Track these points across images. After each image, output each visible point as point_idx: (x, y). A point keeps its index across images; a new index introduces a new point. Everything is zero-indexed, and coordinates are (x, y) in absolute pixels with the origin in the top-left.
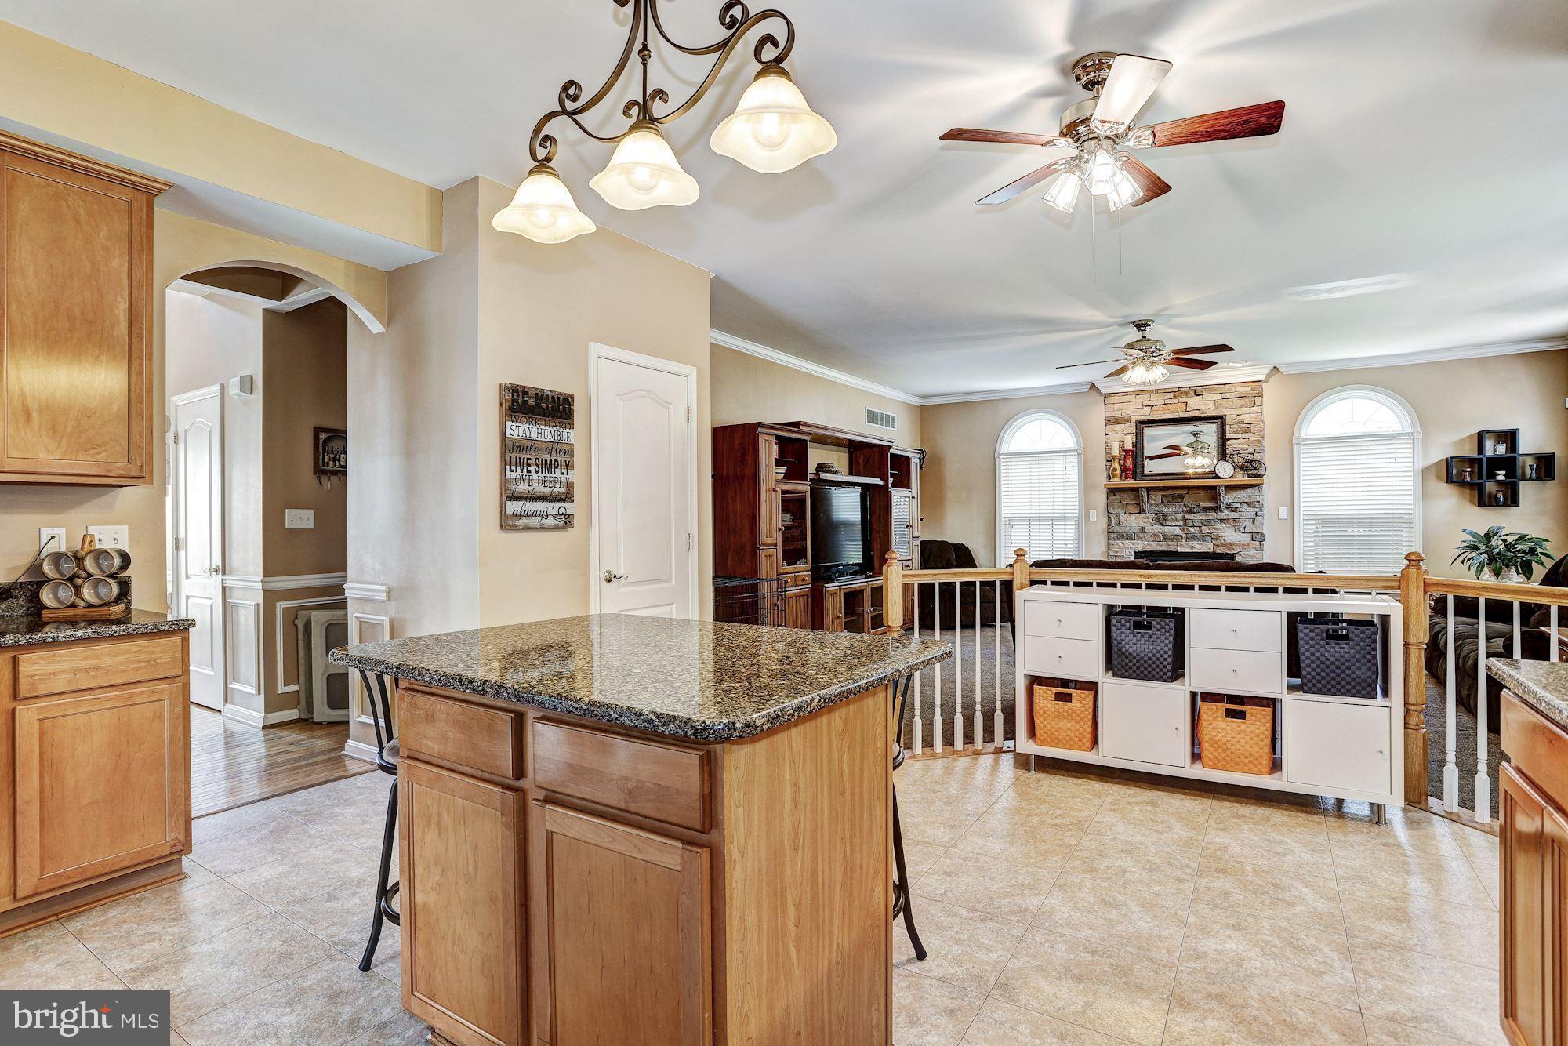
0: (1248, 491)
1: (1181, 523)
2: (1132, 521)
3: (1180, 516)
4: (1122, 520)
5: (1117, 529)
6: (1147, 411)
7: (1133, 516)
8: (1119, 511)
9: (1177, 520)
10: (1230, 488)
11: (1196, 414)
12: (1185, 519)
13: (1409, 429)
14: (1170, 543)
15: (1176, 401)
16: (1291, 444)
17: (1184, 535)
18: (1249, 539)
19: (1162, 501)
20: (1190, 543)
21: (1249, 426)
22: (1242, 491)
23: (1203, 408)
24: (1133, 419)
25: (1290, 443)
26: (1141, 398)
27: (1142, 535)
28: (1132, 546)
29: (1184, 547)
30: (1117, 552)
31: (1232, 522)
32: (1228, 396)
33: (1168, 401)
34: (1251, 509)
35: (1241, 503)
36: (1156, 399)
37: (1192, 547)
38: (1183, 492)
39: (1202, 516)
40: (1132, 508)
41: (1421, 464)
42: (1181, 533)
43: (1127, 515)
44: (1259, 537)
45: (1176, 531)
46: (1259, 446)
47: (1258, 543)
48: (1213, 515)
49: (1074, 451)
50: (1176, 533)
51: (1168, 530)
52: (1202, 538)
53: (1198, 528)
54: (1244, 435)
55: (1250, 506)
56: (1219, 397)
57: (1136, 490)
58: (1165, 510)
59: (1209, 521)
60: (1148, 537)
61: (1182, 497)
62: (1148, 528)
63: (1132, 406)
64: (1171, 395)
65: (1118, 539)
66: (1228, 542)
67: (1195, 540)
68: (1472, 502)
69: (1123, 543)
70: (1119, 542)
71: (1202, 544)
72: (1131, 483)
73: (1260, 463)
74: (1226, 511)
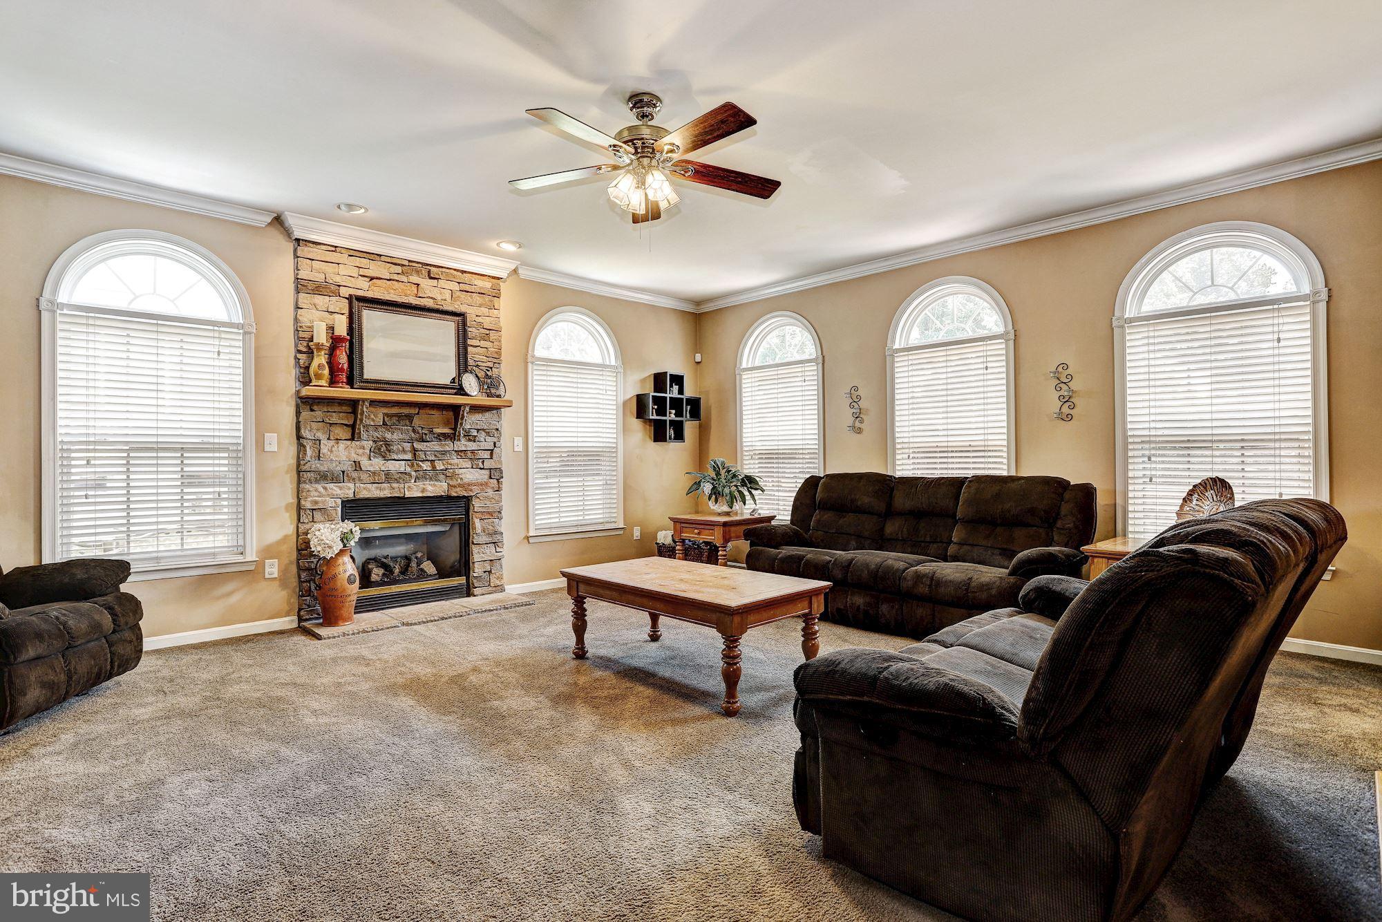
0: (487, 415)
1: (409, 456)
2: (340, 453)
3: (408, 446)
4: (324, 450)
5: (315, 465)
6: (364, 283)
7: (342, 445)
8: (320, 435)
9: (404, 451)
10: (476, 409)
11: (429, 303)
12: (414, 451)
13: (614, 362)
14: (395, 485)
15: (404, 278)
16: (526, 363)
17: (413, 473)
18: (487, 477)
19: (384, 424)
20: (420, 484)
21: (488, 332)
22: (480, 415)
23: (439, 297)
24: (345, 292)
25: (525, 359)
26: (358, 261)
27: (355, 475)
28: (339, 492)
29: (414, 490)
30: (316, 502)
31: (469, 454)
32: (467, 288)
33: (396, 277)
34: (489, 439)
35: (478, 430)
36: (375, 269)
37: (423, 490)
38: (414, 411)
39: (435, 446)
40: (344, 433)
42: (408, 469)
43: (332, 443)
44: (497, 475)
45: (401, 466)
46: (497, 359)
47: (495, 481)
48: (449, 446)
49: (237, 326)
50: (402, 469)
51: (393, 466)
52: (434, 475)
53: (429, 463)
54: (483, 343)
55: (488, 434)
56: (455, 287)
57: (354, 404)
58: (388, 436)
59: (444, 453)
60: (364, 476)
61: (410, 418)
62: (365, 463)
63: (343, 270)
64: (399, 269)
65: (317, 481)
66: (466, 481)
67: (426, 479)
68: (650, 438)
69: (325, 488)
70: (319, 487)
71: (435, 485)
72: (344, 392)
73: (499, 380)
74: (463, 441)
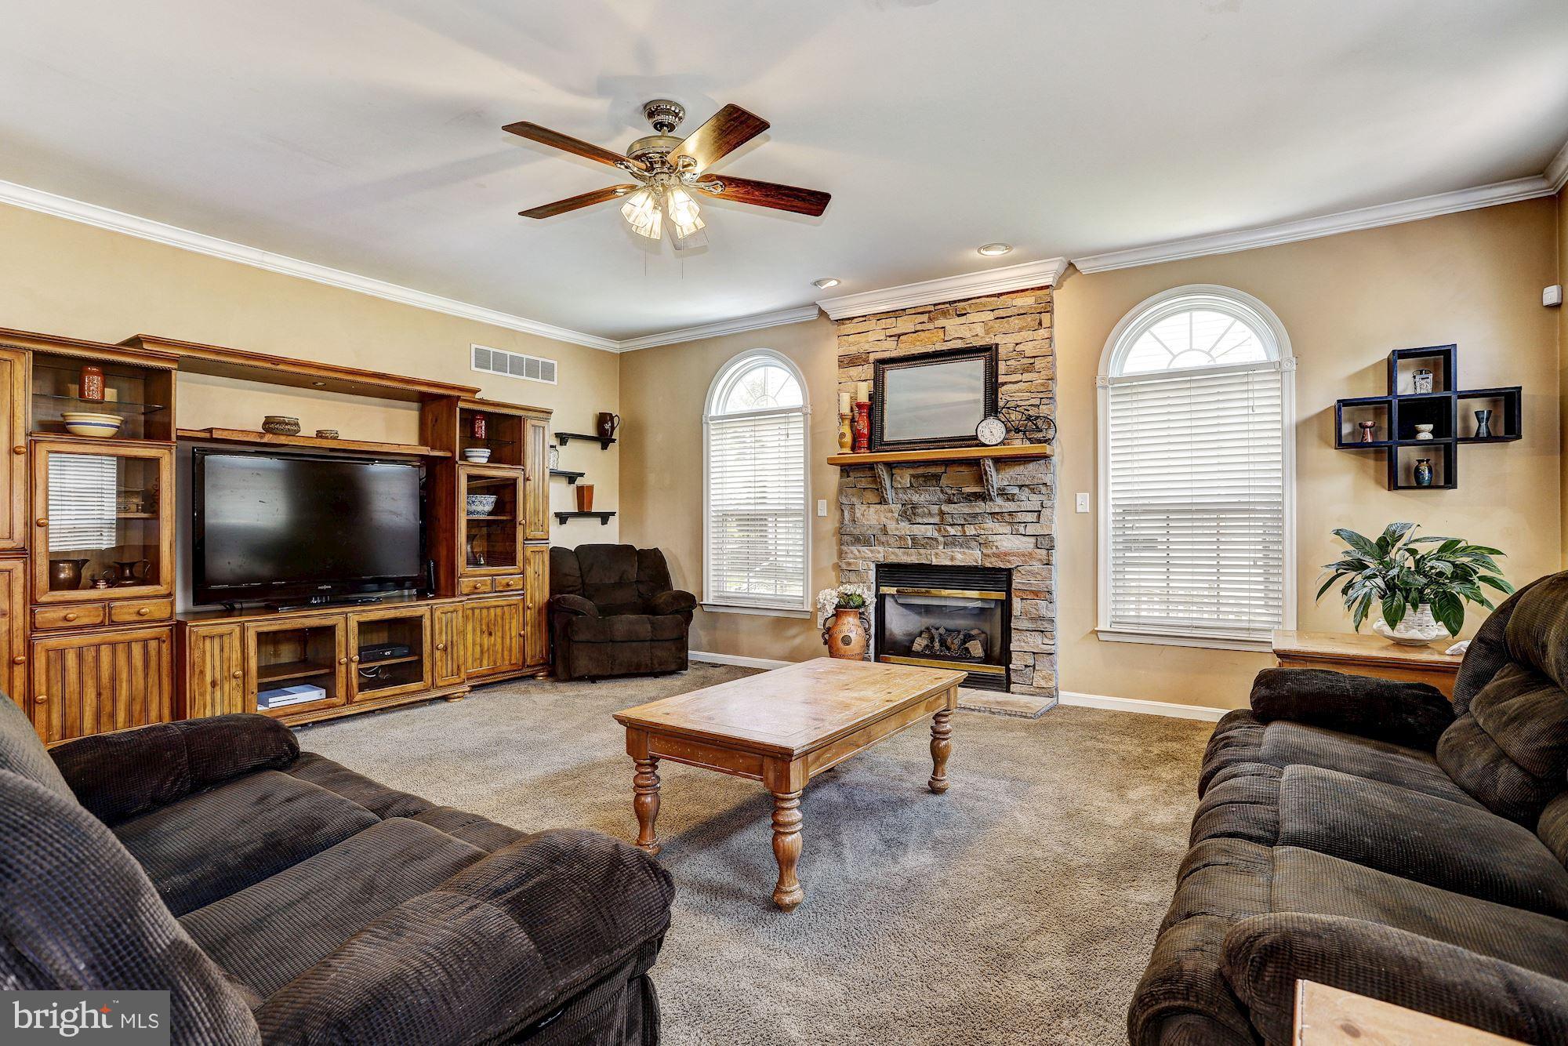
0: (1031, 466)
1: (936, 520)
2: (871, 516)
3: (935, 509)
4: (858, 515)
5: (850, 529)
6: (891, 344)
7: (873, 509)
8: (854, 500)
9: (930, 514)
10: (1000, 462)
11: (958, 344)
12: (942, 513)
13: (1275, 358)
14: (922, 551)
15: (930, 326)
16: (1094, 389)
17: (941, 539)
18: (1032, 546)
19: (912, 486)
20: (948, 551)
21: (1032, 361)
22: (1022, 467)
23: (968, 334)
24: (872, 357)
25: (1091, 386)
26: (883, 323)
27: (883, 539)
28: (870, 555)
29: (941, 557)
30: (849, 564)
31: (1007, 517)
32: (1001, 313)
33: (919, 327)
34: (1033, 497)
35: (1021, 487)
36: (904, 325)
37: (952, 559)
38: (939, 470)
39: (964, 508)
40: (871, 497)
41: (1292, 417)
42: (936, 534)
43: (865, 507)
44: (1045, 542)
45: (930, 531)
46: (1047, 395)
47: (1044, 552)
48: (980, 507)
49: (800, 410)
50: (929, 534)
51: (919, 531)
52: (965, 541)
53: (960, 528)
54: (1027, 376)
55: (1033, 491)
56: (991, 316)
57: (871, 467)
58: (916, 498)
59: (975, 516)
60: (892, 541)
61: (937, 477)
62: (891, 526)
63: (872, 337)
64: (925, 318)
65: (853, 544)
66: (1002, 549)
67: (955, 545)
68: (1378, 482)
69: (859, 551)
70: (853, 548)
71: (965, 553)
72: (864, 456)
73: (1050, 422)
74: (999, 501)
